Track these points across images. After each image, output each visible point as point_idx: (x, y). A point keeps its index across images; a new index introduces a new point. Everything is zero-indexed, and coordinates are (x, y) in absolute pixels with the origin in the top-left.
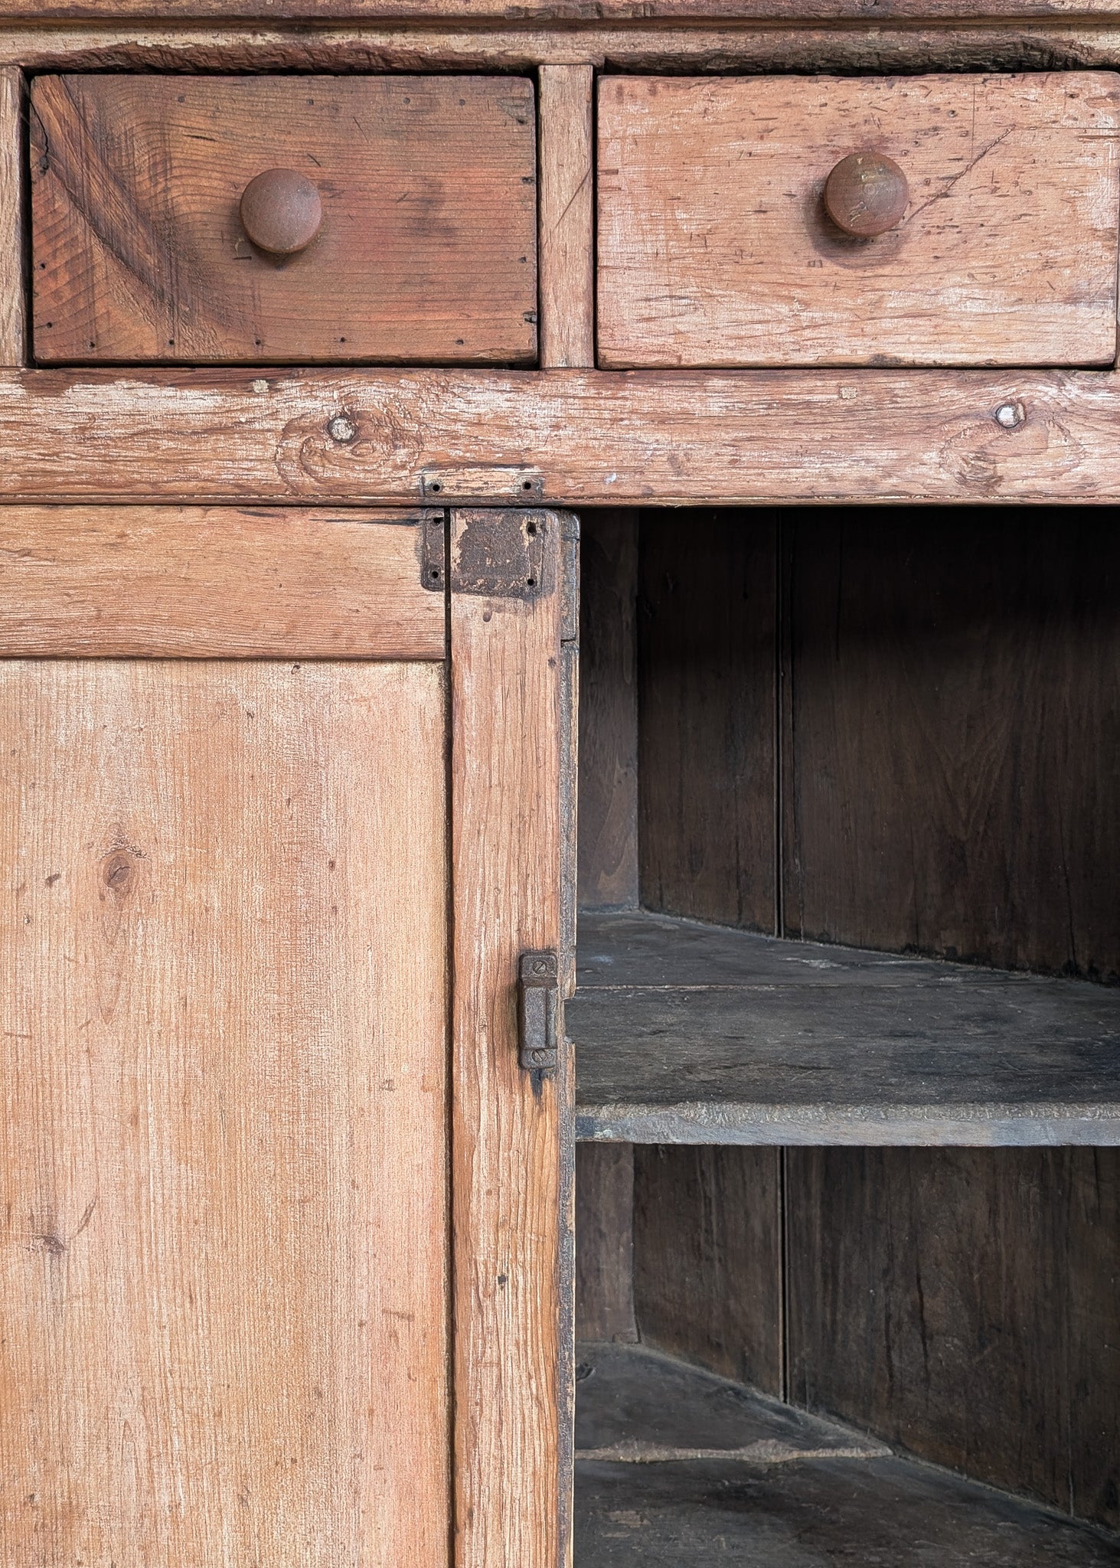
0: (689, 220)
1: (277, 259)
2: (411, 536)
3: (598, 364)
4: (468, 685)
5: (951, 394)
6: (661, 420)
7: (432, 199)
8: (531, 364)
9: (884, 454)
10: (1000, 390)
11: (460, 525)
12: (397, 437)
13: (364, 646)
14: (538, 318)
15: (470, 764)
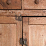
0: (29, 2)
1: (9, 4)
2: (15, 18)
3: (24, 9)
4: (18, 25)
5: (41, 11)
6: (27, 12)
7: (16, 1)
8: (21, 9)
9: (38, 14)
10: (44, 11)
11: (17, 17)
12: (14, 13)
13: (13, 23)
14: (21, 7)
15: (18, 29)
